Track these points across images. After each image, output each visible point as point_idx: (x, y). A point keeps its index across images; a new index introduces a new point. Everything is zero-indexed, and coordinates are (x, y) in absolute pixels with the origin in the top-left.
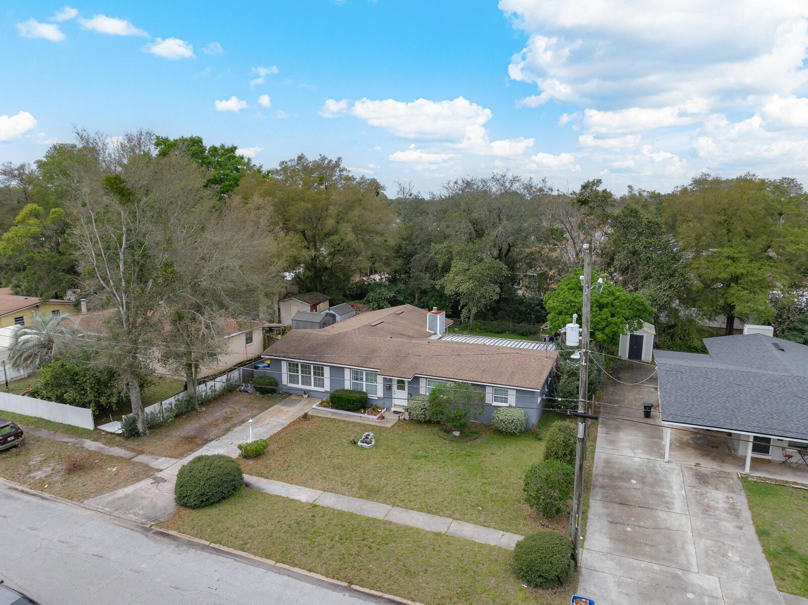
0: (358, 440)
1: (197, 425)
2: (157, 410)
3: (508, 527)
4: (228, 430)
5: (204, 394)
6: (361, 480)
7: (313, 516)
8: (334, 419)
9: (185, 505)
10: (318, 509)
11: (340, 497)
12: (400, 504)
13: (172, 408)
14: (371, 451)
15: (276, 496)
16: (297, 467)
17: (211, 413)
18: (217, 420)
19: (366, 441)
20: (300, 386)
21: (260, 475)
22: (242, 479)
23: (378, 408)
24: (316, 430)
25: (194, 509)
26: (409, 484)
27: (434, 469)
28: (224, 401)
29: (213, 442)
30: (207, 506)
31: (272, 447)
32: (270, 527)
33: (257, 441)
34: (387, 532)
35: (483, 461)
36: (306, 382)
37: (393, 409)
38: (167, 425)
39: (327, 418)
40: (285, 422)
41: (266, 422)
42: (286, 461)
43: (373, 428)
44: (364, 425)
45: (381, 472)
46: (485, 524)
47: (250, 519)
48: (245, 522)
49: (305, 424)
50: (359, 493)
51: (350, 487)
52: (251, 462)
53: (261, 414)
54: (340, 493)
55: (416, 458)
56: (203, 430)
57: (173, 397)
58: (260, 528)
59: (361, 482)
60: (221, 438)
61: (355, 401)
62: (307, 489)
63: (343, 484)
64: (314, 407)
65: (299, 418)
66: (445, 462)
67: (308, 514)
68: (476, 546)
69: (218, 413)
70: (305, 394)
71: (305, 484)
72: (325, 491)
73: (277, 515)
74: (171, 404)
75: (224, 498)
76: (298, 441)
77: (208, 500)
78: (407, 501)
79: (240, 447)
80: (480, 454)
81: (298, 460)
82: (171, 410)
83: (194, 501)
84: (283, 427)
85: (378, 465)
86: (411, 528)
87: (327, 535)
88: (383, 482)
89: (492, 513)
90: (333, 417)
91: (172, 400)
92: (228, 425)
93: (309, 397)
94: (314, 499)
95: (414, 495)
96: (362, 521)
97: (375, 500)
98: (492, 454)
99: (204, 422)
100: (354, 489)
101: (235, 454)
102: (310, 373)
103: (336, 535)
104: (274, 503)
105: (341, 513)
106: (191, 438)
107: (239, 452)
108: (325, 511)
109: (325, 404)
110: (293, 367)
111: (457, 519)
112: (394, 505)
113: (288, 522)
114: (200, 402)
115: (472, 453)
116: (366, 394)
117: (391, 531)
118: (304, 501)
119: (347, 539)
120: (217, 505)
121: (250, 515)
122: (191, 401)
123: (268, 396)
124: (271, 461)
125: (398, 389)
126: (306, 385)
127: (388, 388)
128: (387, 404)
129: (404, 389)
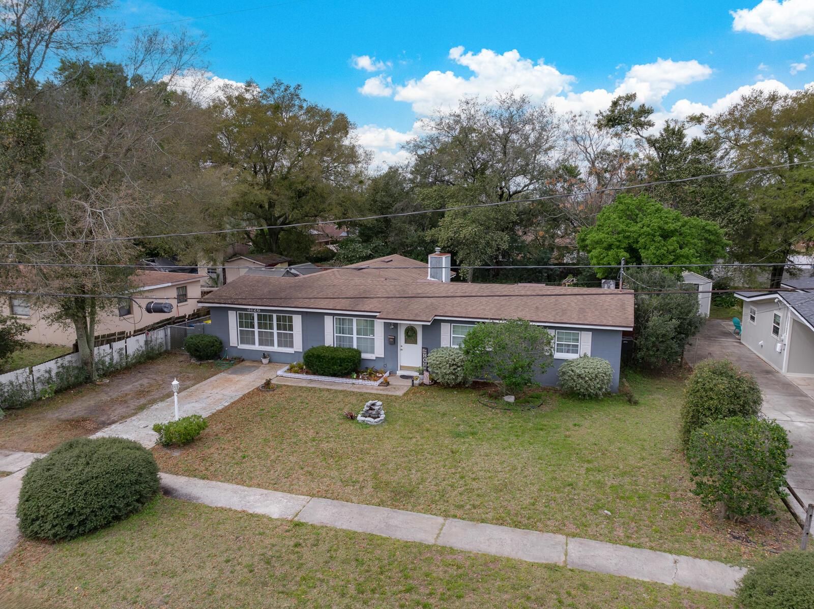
0: (358, 414)
1: (92, 403)
2: (21, 380)
3: (677, 545)
4: (141, 408)
5: (107, 359)
6: (376, 474)
7: (297, 545)
8: (312, 388)
9: (35, 537)
10: (305, 531)
11: (343, 506)
12: (459, 513)
13: (50, 378)
14: (381, 428)
15: (222, 510)
16: (259, 457)
17: (117, 386)
18: (126, 395)
19: (371, 412)
20: (257, 347)
21: (191, 473)
22: (157, 480)
23: (377, 372)
24: (285, 403)
25: (54, 543)
26: (462, 478)
27: (495, 451)
28: (141, 370)
29: (113, 426)
30: (82, 535)
31: (216, 428)
32: (209, 573)
33: (188, 418)
34: (453, 571)
35: (569, 436)
36: (266, 340)
37: (399, 373)
38: (41, 403)
39: (300, 387)
40: (234, 394)
41: (204, 396)
42: (238, 448)
43: (378, 397)
44: (362, 394)
45: (406, 459)
46: (631, 541)
47: (169, 558)
48: (156, 564)
49: (268, 396)
50: (378, 498)
51: (357, 487)
52: (176, 453)
53: (197, 385)
54: (342, 499)
55: (458, 435)
56: (101, 408)
57: (54, 361)
58: (189, 576)
59: (375, 477)
60: (128, 420)
61: (345, 359)
62: (279, 494)
63: (345, 483)
64: (280, 374)
65: (258, 389)
66: (507, 440)
67: (287, 542)
68: (642, 590)
69: (128, 386)
70: (265, 357)
71: (275, 485)
72: (313, 496)
73: (223, 547)
74: (49, 372)
75: (117, 518)
76: (258, 419)
77: (82, 523)
78: (468, 507)
79: (157, 429)
80: (558, 427)
81: (260, 447)
82: (49, 381)
83: (54, 526)
84: (232, 401)
85: (399, 450)
86: (496, 560)
87: (331, 583)
88: (415, 476)
89: (633, 519)
90: (310, 385)
91: (52, 365)
92: (143, 401)
93: (270, 362)
94: (294, 511)
95: (478, 495)
96: (396, 549)
97: (410, 508)
98: (575, 425)
99: (104, 397)
100: (365, 491)
101: (148, 440)
102: (271, 328)
103: (348, 582)
104: (219, 523)
105: (351, 537)
106: (78, 421)
107: (155, 436)
108: (318, 534)
109: (296, 369)
110: (246, 321)
111: (574, 536)
112: (446, 515)
113: (246, 560)
114: (101, 372)
115: (545, 426)
116: (358, 352)
117: (459, 567)
118: (275, 516)
119: (373, 591)
120: (103, 532)
121: (169, 549)
122: (86, 368)
123: (208, 363)
124: (212, 450)
125: (406, 342)
126: (266, 345)
127: (391, 342)
128: (390, 366)
129: (415, 342)
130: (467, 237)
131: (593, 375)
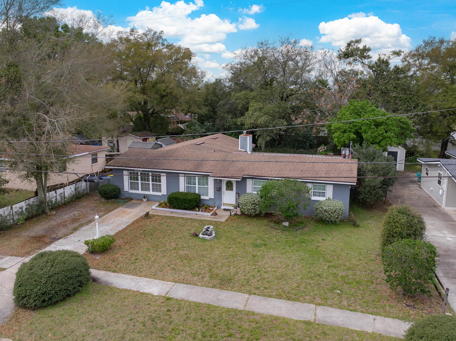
0: (199, 233)
1: (47, 226)
2: (7, 213)
3: (376, 310)
4: (75, 229)
5: (54, 200)
6: (211, 269)
7: (168, 311)
8: (173, 217)
9: (24, 307)
10: (172, 302)
11: (193, 288)
12: (257, 292)
13: (22, 211)
14: (213, 242)
15: (126, 290)
16: (145, 259)
17: (60, 216)
18: (66, 221)
19: (207, 232)
20: (140, 192)
21: (107, 269)
22: (89, 274)
23: (210, 207)
24: (158, 226)
25: (34, 310)
26: (259, 271)
27: (277, 255)
28: (73, 206)
29: (60, 240)
30: (50, 305)
31: (119, 242)
32: (121, 327)
33: (104, 237)
34: (254, 325)
35: (319, 247)
36: (145, 188)
37: (223, 207)
38: (17, 226)
39: (166, 216)
40: (128, 221)
41: (111, 221)
42: (133, 254)
43: (210, 223)
44: (201, 221)
45: (227, 260)
46: (351, 308)
47: (99, 318)
48: (92, 322)
49: (148, 222)
50: (212, 283)
51: (200, 277)
52: (98, 257)
53: (106, 215)
54: (192, 284)
55: (257, 246)
56: (52, 230)
57: (24, 202)
58: (111, 328)
59: (210, 271)
60: (69, 237)
61: (191, 200)
62: (157, 281)
63: (194, 275)
64: (154, 208)
65: (141, 217)
66: (284, 249)
67: (163, 309)
69: (67, 215)
70: (145, 198)
71: (154, 276)
72: (176, 282)
73: (128, 312)
74: (22, 208)
75: (69, 296)
76: (143, 236)
77: (50, 299)
78: (262, 288)
79: (87, 243)
80: (313, 241)
81: (145, 253)
82: (22, 213)
83: (35, 301)
84: (127, 225)
85: (223, 255)
86: (277, 318)
87: (188, 332)
88: (232, 270)
89: (352, 295)
90: (171, 215)
91: (23, 204)
92: (76, 225)
93: (148, 200)
94: (166, 291)
95: (268, 282)
96: (222, 313)
97: (230, 289)
98: (323, 240)
99: (53, 223)
100: (205, 279)
101: (82, 249)
102: (148, 181)
103: (197, 331)
104: (125, 298)
105: (198, 305)
106: (40, 238)
107: (86, 248)
108: (180, 304)
109: (163, 205)
110: (133, 176)
111: (320, 305)
112: (250, 294)
113: (141, 319)
114: (50, 207)
115: (306, 240)
116: (199, 196)
117: (257, 323)
118: (156, 294)
119: (211, 336)
120: (61, 304)
121: (98, 313)
122: (42, 205)
123: (112, 201)
124: (118, 255)
125: (227, 190)
126: (145, 191)
127: (218, 190)
128: (217, 203)
129: (232, 190)
130: (262, 123)
131: (334, 210)
